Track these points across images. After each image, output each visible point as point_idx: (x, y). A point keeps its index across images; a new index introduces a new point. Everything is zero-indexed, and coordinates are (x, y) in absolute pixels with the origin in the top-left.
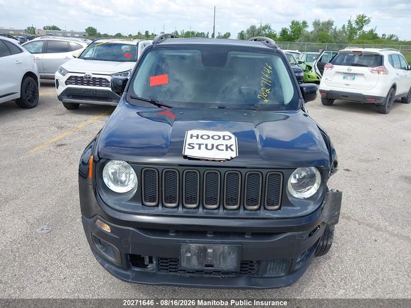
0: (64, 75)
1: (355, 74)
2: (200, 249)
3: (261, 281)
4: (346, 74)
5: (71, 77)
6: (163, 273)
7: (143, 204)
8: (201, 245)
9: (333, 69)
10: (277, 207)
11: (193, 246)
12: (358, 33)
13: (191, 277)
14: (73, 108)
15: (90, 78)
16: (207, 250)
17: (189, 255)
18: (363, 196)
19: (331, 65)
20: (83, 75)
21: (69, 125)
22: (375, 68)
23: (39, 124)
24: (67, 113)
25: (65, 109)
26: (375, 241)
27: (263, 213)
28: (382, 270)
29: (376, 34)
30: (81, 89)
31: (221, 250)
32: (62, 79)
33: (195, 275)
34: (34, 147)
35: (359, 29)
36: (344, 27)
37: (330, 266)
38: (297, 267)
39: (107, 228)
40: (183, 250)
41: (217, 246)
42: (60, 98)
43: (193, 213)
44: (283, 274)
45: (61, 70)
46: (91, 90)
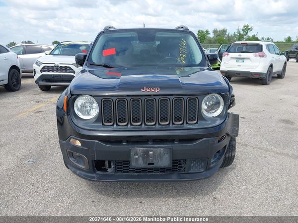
0: (39, 66)
1: (244, 58)
2: (144, 152)
3: (188, 176)
4: (238, 59)
5: (44, 67)
6: (119, 174)
7: (103, 124)
8: (145, 149)
9: (229, 56)
10: (195, 122)
11: (140, 150)
12: (245, 38)
13: (138, 175)
14: (46, 89)
15: (58, 67)
16: (149, 152)
17: (137, 157)
18: (255, 132)
19: (227, 53)
20: (53, 65)
21: (44, 100)
22: (257, 54)
23: (22, 100)
24: (41, 93)
25: (40, 91)
26: (265, 157)
27: (186, 126)
28: (271, 174)
29: (257, 38)
30: (52, 75)
31: (159, 152)
32: (38, 69)
33: (141, 174)
34: (19, 114)
35: (245, 35)
36: (235, 34)
37: (235, 173)
38: (212, 166)
39: (78, 143)
40: (132, 153)
41: (155, 149)
42: (37, 82)
43: (138, 128)
44: (202, 171)
45: (37, 63)
46: (59, 75)
